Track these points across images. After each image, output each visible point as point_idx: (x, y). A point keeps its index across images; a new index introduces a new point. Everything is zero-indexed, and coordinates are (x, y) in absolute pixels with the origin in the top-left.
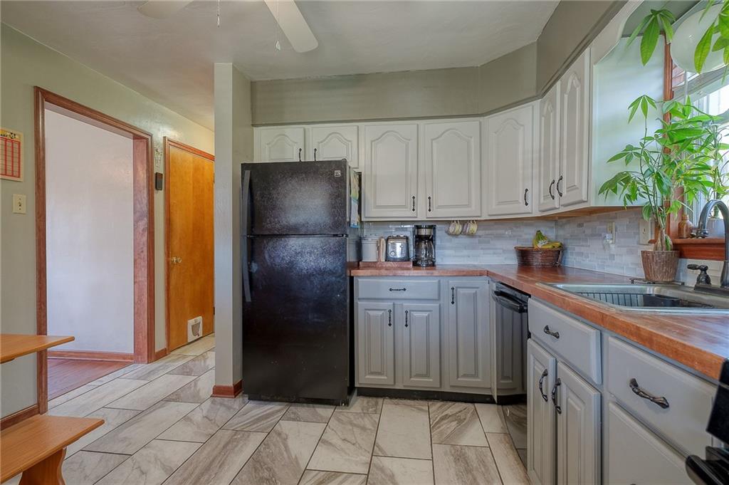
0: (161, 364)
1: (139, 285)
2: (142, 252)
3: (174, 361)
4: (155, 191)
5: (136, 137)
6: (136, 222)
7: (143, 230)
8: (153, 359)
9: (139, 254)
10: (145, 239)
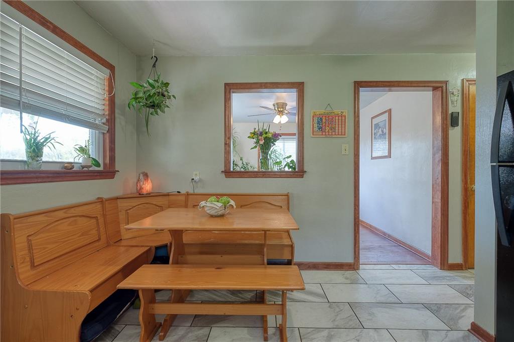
0: (452, 275)
1: (435, 205)
2: (438, 178)
3: (465, 277)
4: (450, 128)
5: (435, 89)
6: (434, 155)
7: (438, 162)
8: (446, 268)
9: (436, 180)
10: (439, 168)
